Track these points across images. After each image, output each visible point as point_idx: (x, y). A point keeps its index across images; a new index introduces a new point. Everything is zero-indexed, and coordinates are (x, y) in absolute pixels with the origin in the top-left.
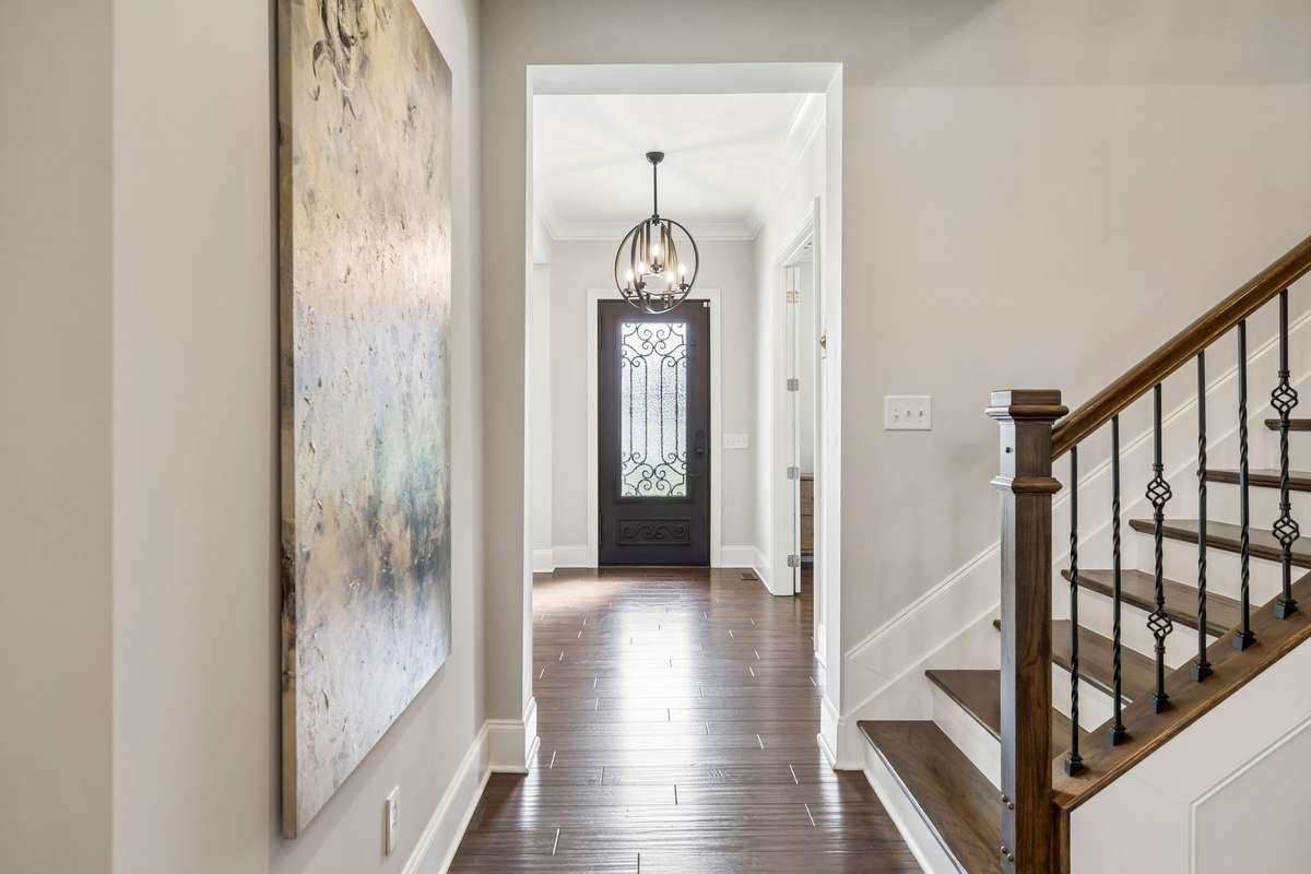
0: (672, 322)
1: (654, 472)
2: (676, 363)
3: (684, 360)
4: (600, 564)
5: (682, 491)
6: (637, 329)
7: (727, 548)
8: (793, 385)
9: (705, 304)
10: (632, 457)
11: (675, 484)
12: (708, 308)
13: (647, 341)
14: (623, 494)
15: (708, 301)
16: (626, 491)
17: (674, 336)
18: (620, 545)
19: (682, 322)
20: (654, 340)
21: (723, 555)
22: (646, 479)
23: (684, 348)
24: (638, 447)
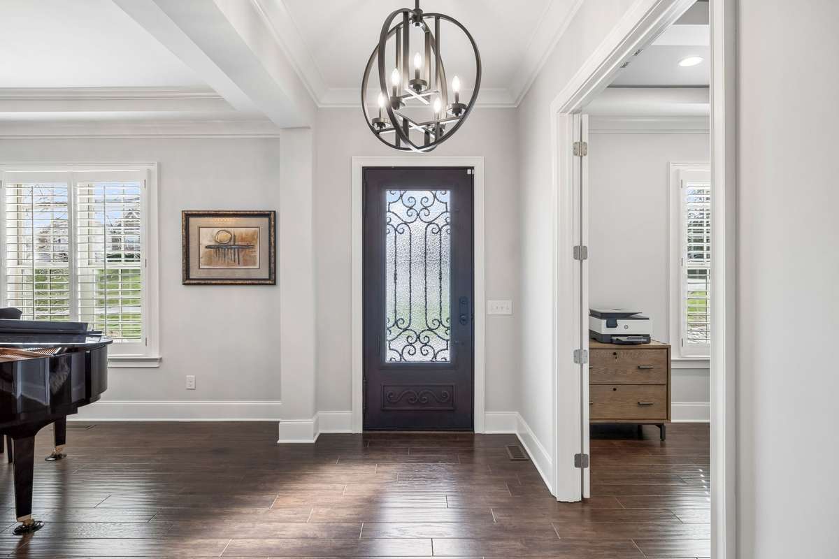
0: (436, 189)
1: (418, 337)
2: (440, 230)
3: (448, 227)
4: (365, 428)
5: (445, 356)
6: (401, 196)
7: (490, 414)
8: (580, 253)
9: (469, 172)
10: (396, 322)
11: (439, 350)
12: (472, 176)
13: (411, 208)
14: (388, 359)
15: (472, 168)
16: (391, 356)
17: (439, 203)
18: (383, 410)
19: (445, 189)
20: (418, 207)
21: (487, 422)
22: (411, 344)
23: (448, 214)
24: (403, 314)
